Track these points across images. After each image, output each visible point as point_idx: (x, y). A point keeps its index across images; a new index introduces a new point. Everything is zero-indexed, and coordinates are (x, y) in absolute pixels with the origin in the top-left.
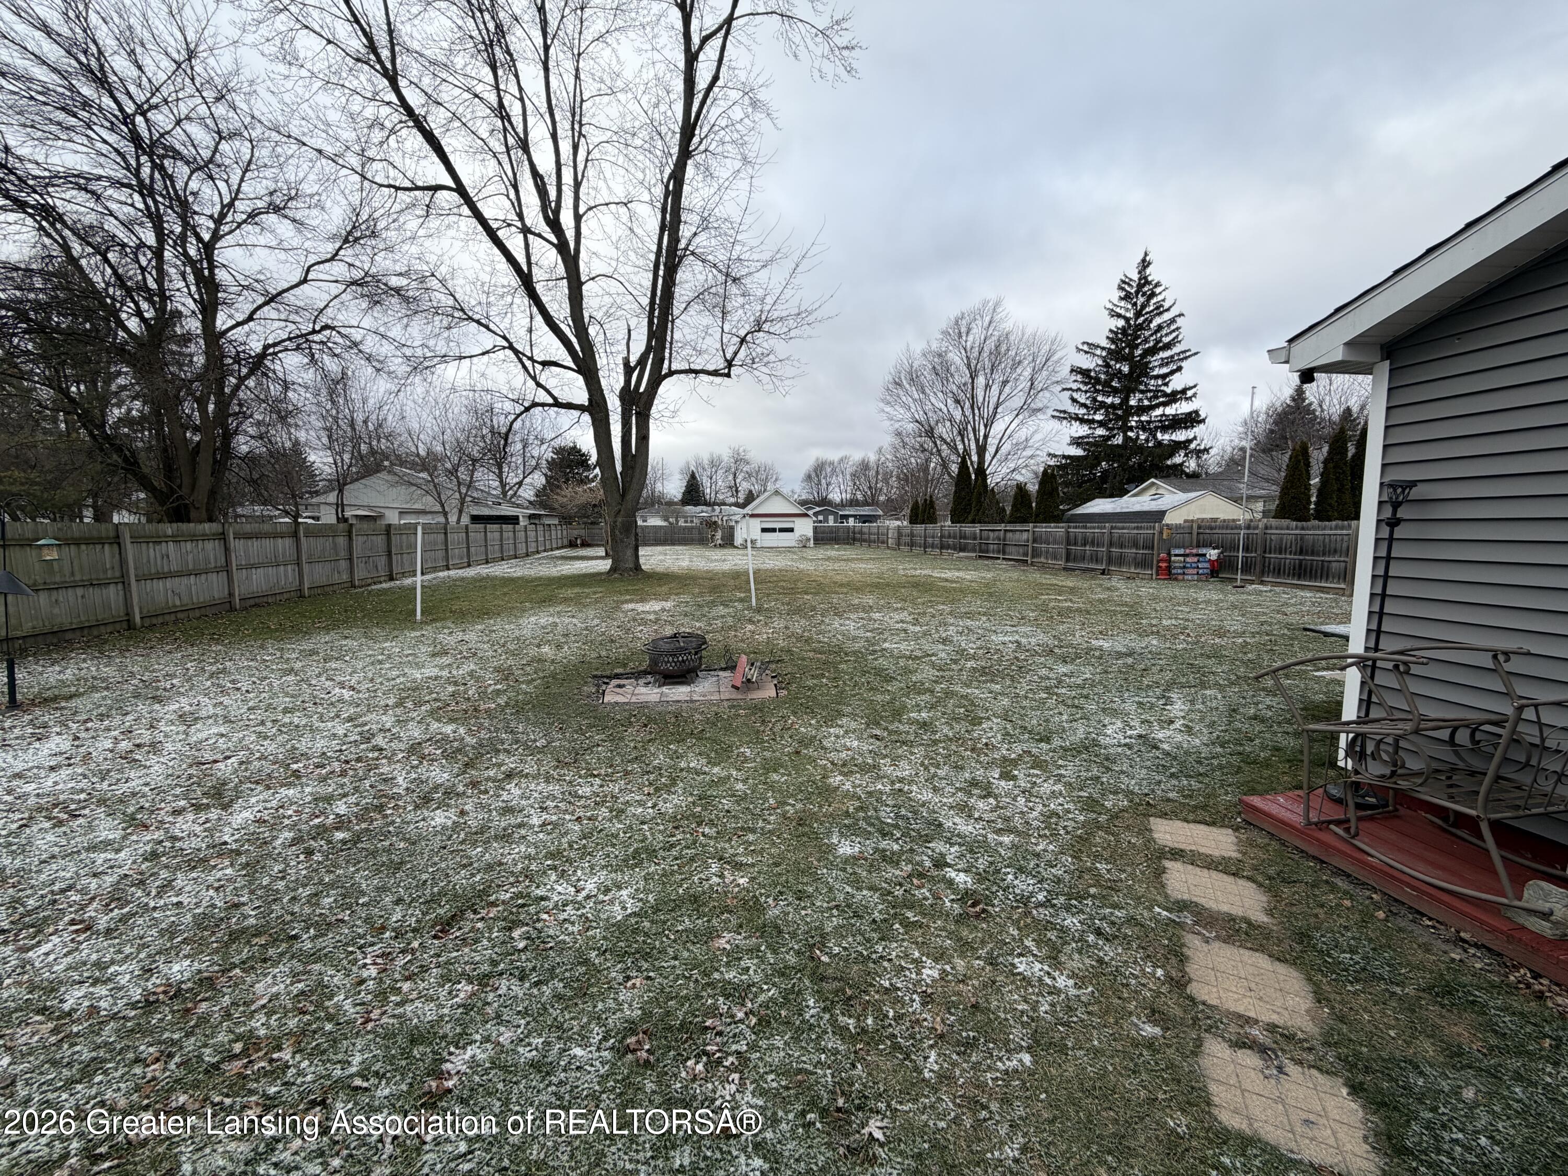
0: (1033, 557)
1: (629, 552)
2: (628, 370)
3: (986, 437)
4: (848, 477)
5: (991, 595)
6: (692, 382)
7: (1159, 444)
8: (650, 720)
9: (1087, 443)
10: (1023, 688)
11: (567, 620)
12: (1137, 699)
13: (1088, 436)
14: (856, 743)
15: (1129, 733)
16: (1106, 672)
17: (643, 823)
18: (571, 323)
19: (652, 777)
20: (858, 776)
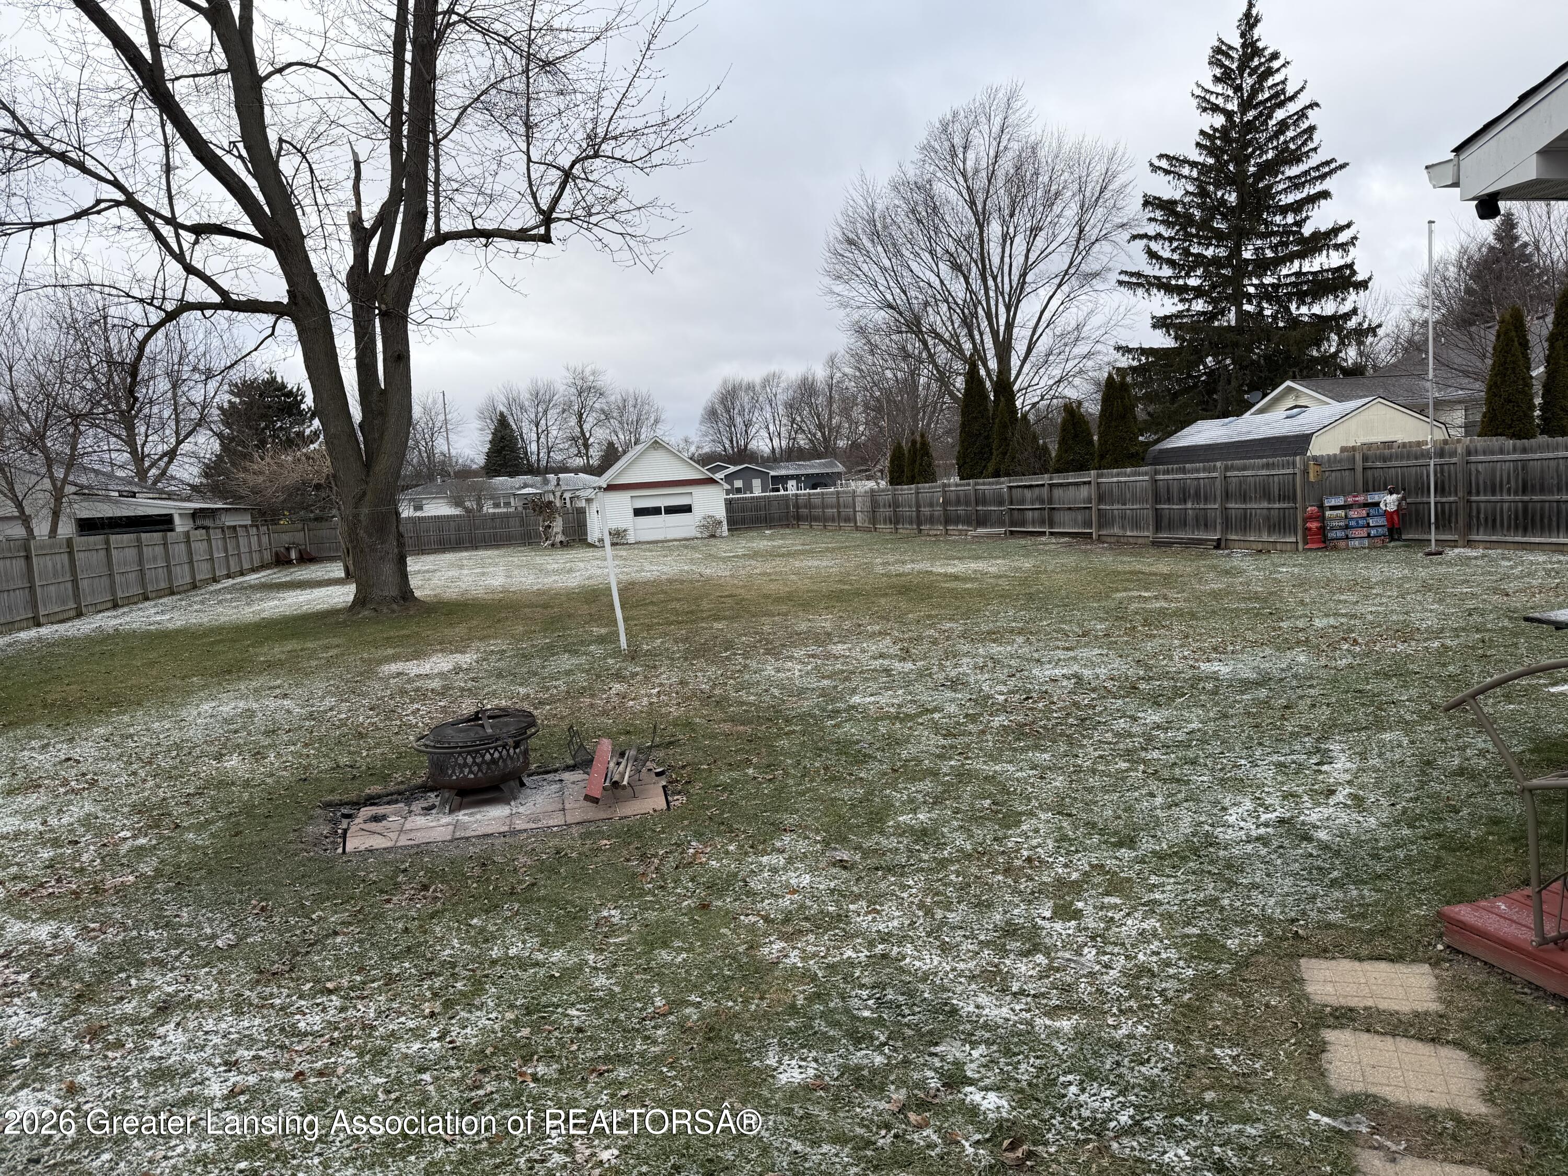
0: (1100, 526)
1: (388, 569)
2: (361, 235)
3: (1010, 326)
4: (781, 410)
5: (1030, 597)
6: (481, 252)
7: (1294, 322)
8: (434, 875)
9: (1180, 327)
10: (1087, 756)
11: (272, 704)
12: (1275, 758)
13: (1180, 315)
14: (806, 879)
15: (1264, 817)
16: (1225, 716)
17: (422, 1070)
18: (244, 153)
19: (438, 982)
20: (811, 937)
